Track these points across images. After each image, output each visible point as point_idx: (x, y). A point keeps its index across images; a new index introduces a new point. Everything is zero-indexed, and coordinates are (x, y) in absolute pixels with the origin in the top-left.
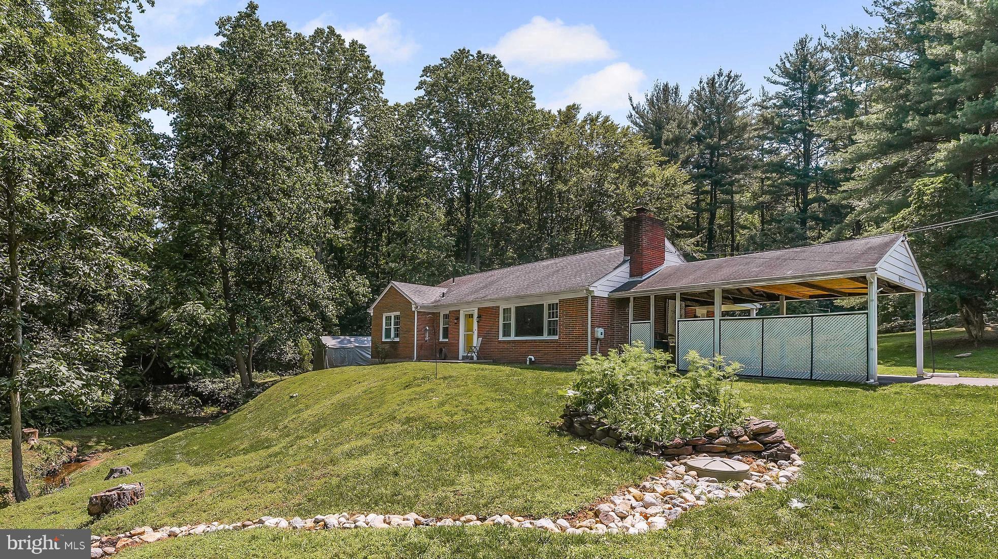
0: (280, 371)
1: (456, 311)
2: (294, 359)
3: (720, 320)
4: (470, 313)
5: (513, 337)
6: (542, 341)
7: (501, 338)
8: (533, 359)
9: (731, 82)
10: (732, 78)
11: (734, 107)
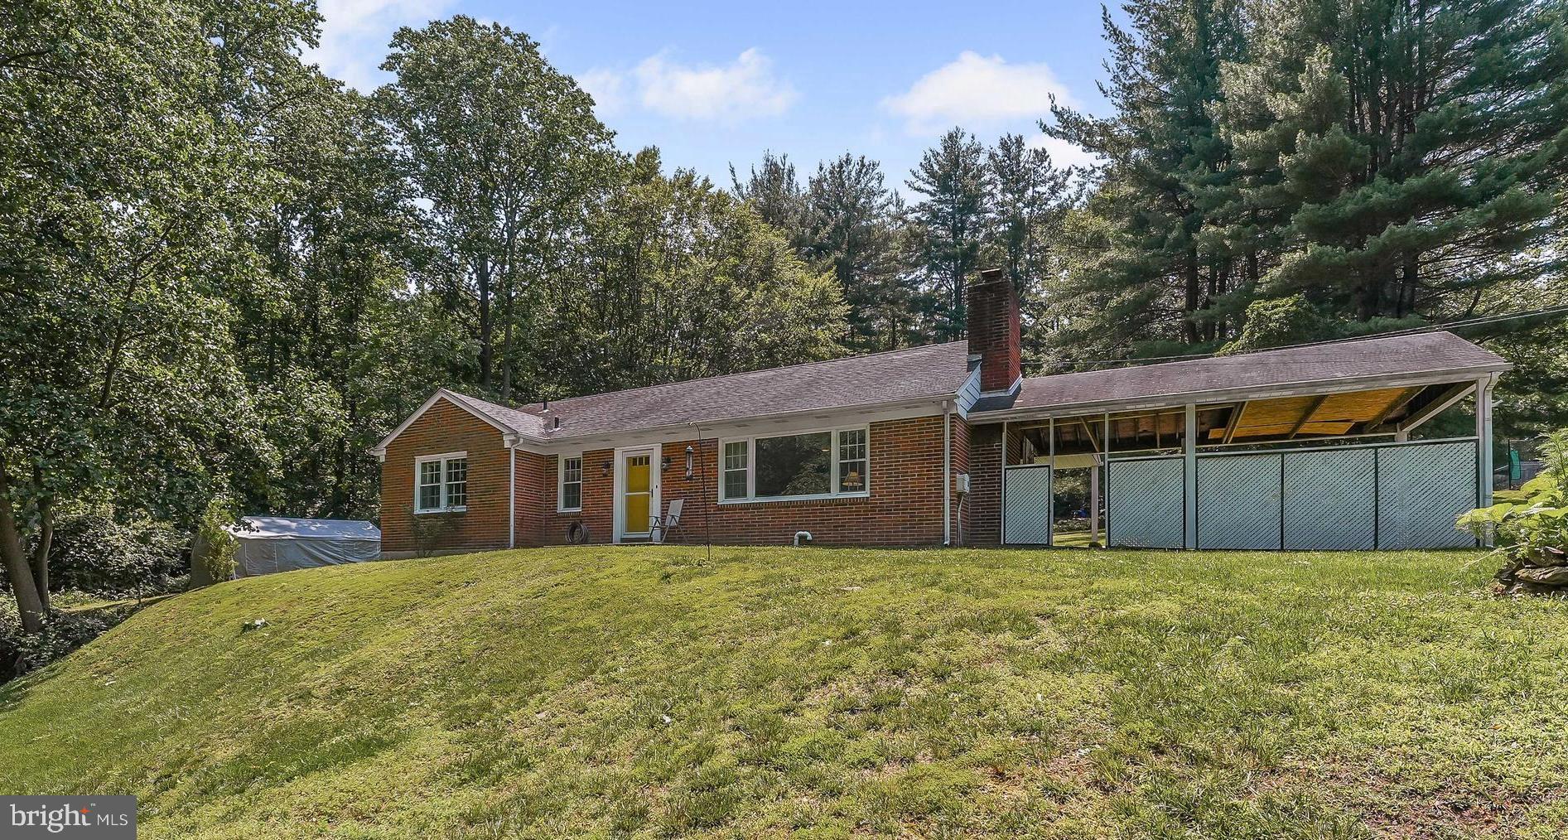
0: (104, 589)
1: (604, 451)
2: (140, 563)
3: (1197, 458)
4: (644, 454)
5: (751, 498)
6: (831, 502)
7: (722, 500)
8: (810, 537)
9: (866, 174)
10: (865, 168)
11: (865, 212)
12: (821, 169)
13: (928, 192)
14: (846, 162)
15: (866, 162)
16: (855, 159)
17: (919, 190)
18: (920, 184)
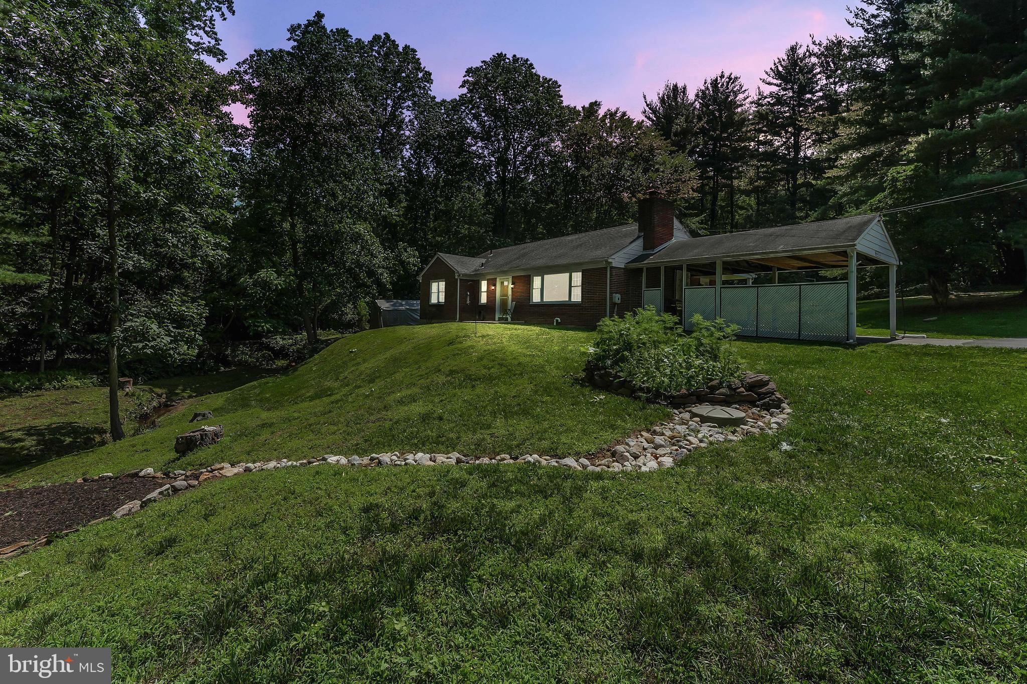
0: (341, 329)
1: (493, 279)
2: (354, 319)
3: (721, 287)
6: (567, 305)
7: (532, 302)
8: (559, 321)
9: (732, 83)
10: (732, 80)
11: (734, 105)
12: (705, 83)
13: (775, 85)
14: (720, 77)
15: (733, 76)
16: (726, 75)
17: (769, 84)
18: (770, 80)
